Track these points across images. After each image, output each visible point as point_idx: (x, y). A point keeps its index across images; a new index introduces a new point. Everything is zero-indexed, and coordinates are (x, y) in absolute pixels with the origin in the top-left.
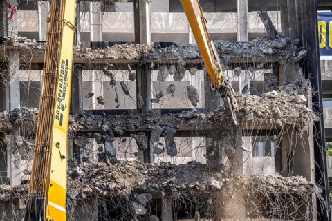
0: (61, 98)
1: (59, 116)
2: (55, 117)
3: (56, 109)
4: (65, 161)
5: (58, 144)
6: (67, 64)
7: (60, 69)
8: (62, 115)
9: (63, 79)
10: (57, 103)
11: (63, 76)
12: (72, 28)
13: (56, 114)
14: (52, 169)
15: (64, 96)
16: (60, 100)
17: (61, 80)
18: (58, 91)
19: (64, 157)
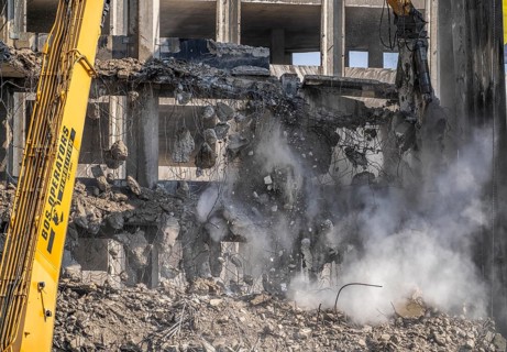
0: (56, 200)
1: (49, 232)
2: (40, 232)
3: (44, 218)
4: (51, 320)
5: (42, 285)
6: (72, 138)
7: (59, 143)
8: (53, 233)
9: (63, 164)
10: (48, 207)
11: (64, 157)
12: (88, 71)
13: (42, 227)
14: (25, 330)
15: (60, 197)
16: (53, 204)
17: (59, 165)
18: (51, 185)
19: (48, 315)
